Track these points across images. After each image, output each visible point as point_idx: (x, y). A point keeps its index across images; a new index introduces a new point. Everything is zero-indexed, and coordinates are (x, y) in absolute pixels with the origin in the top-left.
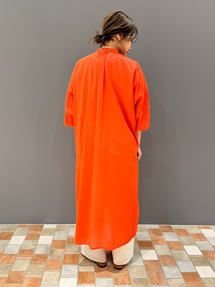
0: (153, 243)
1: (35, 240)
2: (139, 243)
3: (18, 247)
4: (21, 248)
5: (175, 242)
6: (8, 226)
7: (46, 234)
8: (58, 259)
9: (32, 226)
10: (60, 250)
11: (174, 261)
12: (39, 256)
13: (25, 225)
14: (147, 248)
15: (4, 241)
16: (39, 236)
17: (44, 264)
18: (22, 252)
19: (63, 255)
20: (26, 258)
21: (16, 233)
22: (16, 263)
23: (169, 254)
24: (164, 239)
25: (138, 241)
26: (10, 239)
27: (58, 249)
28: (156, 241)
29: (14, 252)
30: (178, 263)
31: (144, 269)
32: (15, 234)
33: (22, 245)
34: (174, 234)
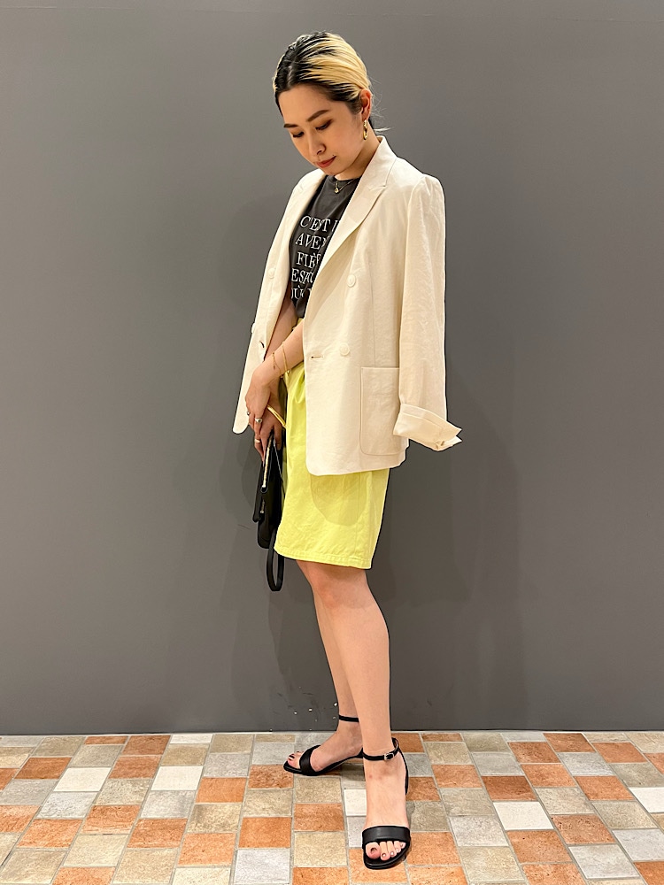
0: (532, 782)
1: (142, 778)
2: (485, 783)
3: (87, 799)
4: (94, 802)
5: (600, 778)
6: (52, 742)
7: (179, 760)
8: (221, 831)
9: (133, 740)
10: (228, 805)
11: (607, 830)
12: (156, 825)
13: (109, 738)
14: (514, 795)
15: (38, 781)
16: (157, 768)
17: (175, 846)
18: (99, 812)
19: (237, 820)
20: (113, 831)
21: (78, 759)
22: (78, 845)
23: (588, 812)
24: (564, 771)
25: (483, 777)
26: (58, 777)
27: (219, 804)
28: (541, 775)
29: (73, 813)
30: (620, 835)
31: (511, 857)
32: (74, 762)
33: (98, 793)
34: (596, 756)
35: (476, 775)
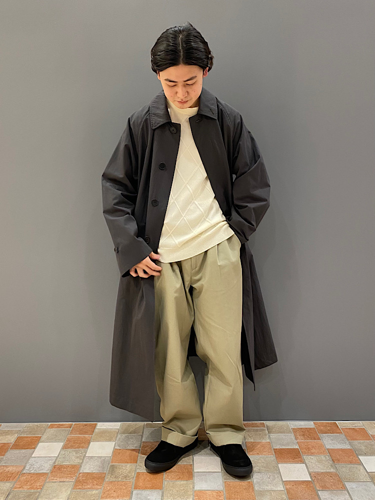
0: (302, 452)
1: (81, 449)
2: (275, 452)
3: (50, 461)
4: (55, 463)
5: (342, 450)
6: (30, 427)
7: (102, 438)
8: (124, 480)
9: (75, 426)
10: (129, 465)
11: (341, 482)
12: (88, 476)
13: (62, 425)
14: (291, 460)
15: (23, 451)
16: (89, 443)
17: (99, 489)
18: (58, 469)
19: (133, 474)
20: (65, 480)
21: (45, 437)
22: (46, 488)
23: (332, 470)
24: (322, 446)
25: (274, 449)
26: (34, 448)
27: (124, 465)
28: (309, 448)
29: (43, 469)
30: (348, 485)
31: (284, 496)
32: (42, 439)
33: (57, 457)
34: (343, 436)
35: (270, 448)
